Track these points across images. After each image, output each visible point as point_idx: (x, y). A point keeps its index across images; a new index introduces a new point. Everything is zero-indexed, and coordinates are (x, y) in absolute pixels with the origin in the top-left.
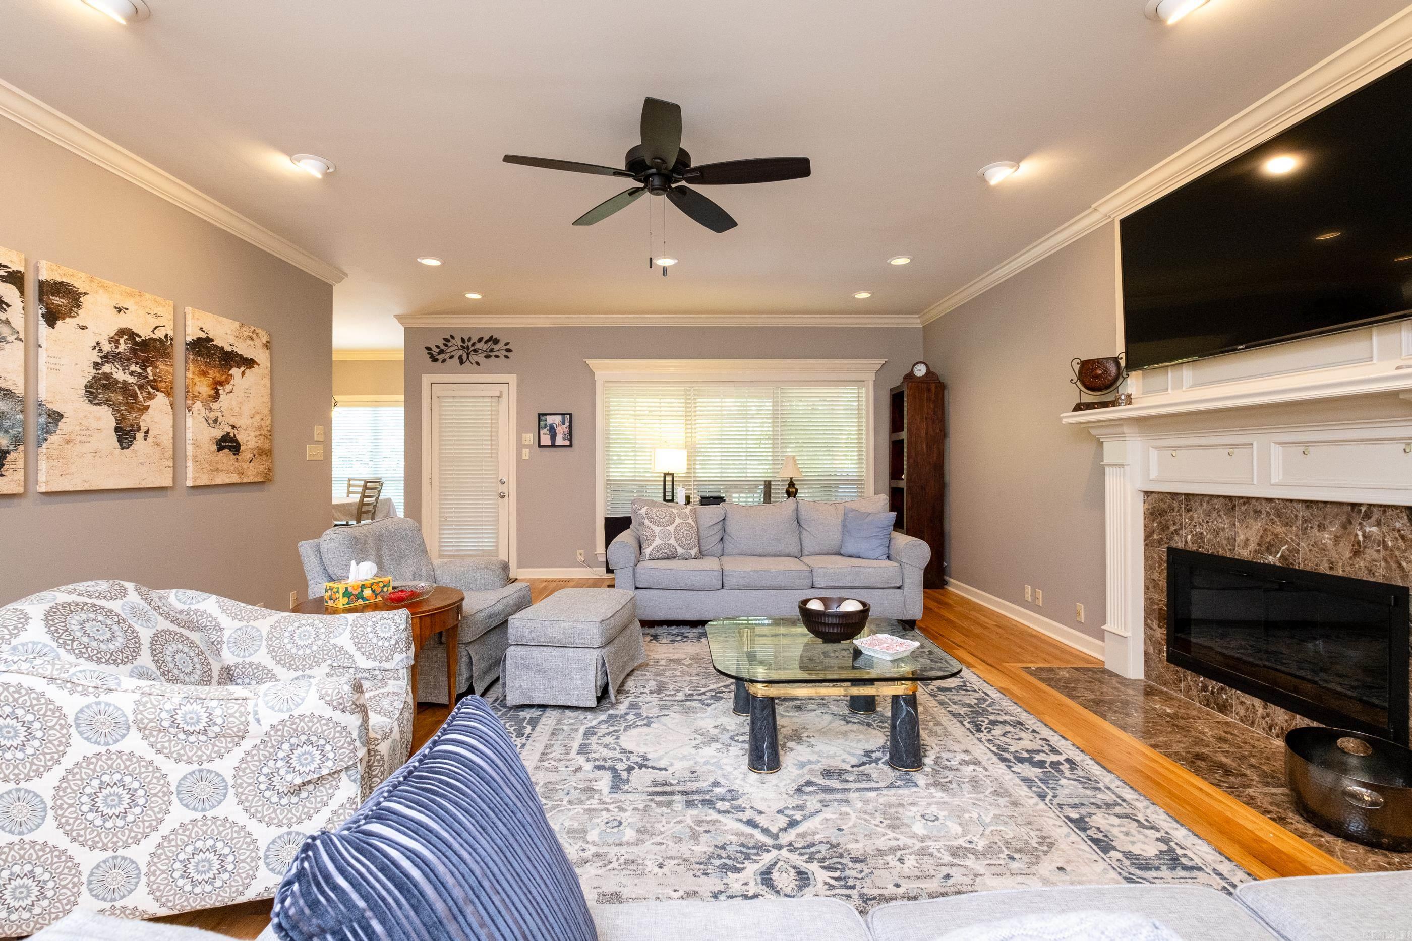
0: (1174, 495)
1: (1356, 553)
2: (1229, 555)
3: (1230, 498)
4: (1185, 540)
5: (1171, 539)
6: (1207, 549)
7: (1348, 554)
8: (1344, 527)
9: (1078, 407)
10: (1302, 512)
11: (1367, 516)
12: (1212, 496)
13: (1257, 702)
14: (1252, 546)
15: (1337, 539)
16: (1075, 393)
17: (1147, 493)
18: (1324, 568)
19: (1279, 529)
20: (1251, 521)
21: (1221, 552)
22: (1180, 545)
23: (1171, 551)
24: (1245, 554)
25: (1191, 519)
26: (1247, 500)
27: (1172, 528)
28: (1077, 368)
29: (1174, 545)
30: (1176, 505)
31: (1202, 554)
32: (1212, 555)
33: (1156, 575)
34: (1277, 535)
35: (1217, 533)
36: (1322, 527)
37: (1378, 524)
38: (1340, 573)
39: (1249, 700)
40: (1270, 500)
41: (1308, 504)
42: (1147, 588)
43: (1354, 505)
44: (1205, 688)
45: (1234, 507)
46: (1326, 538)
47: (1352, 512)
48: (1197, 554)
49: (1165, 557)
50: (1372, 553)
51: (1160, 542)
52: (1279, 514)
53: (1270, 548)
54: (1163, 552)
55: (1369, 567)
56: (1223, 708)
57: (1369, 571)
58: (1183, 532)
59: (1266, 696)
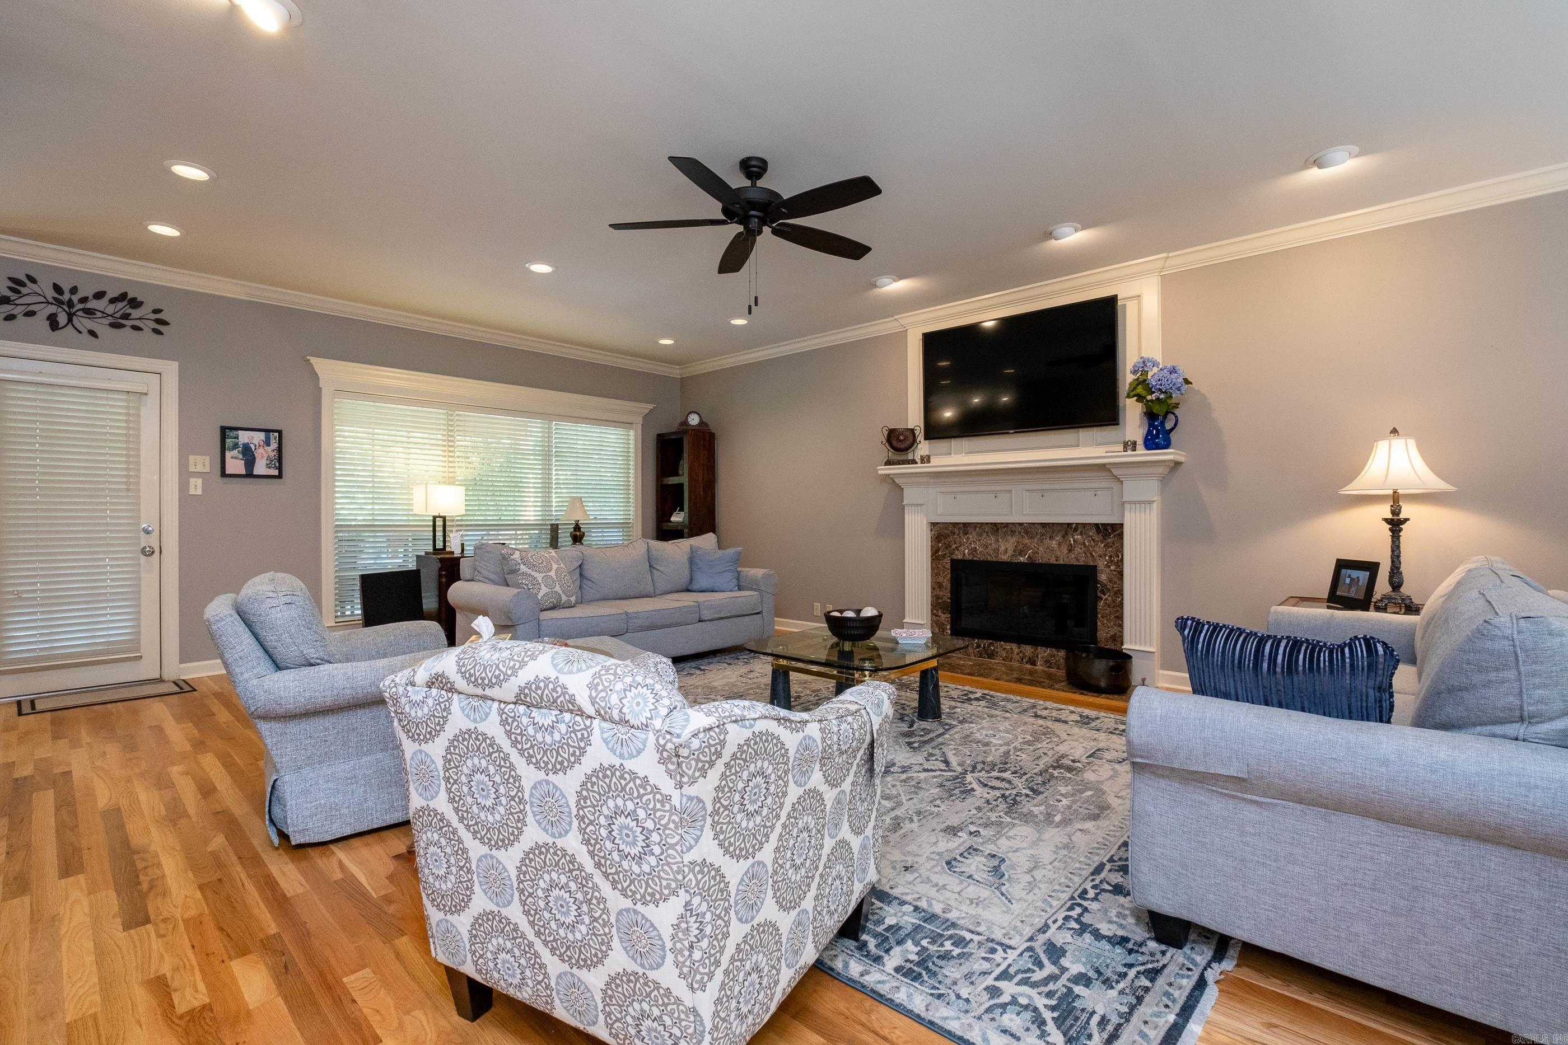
0: (955, 524)
1: (1070, 551)
2: (994, 559)
3: (995, 524)
4: (964, 553)
5: (952, 554)
6: (979, 557)
7: (1066, 552)
8: (1064, 537)
9: (889, 463)
10: (1041, 530)
11: (1076, 530)
12: (982, 524)
13: (1014, 646)
14: (1010, 553)
15: (1060, 544)
16: (884, 452)
17: (933, 524)
18: (1053, 561)
19: (1026, 541)
20: (1009, 538)
21: (989, 558)
22: (960, 557)
23: (954, 563)
24: (1005, 558)
25: (968, 539)
26: (1006, 525)
27: (954, 546)
28: (886, 433)
29: (955, 557)
30: (956, 531)
31: (976, 561)
32: (983, 561)
33: (941, 579)
34: (1025, 545)
35: (986, 547)
36: (1051, 538)
37: (1081, 534)
38: (1062, 562)
39: (1008, 646)
40: (1021, 524)
41: (1044, 525)
42: (933, 589)
43: (1069, 525)
44: (979, 646)
45: (997, 530)
46: (1054, 544)
47: (1068, 528)
48: (972, 561)
49: (948, 566)
50: (1078, 550)
51: (944, 556)
52: (1026, 532)
53: (1021, 553)
54: (947, 563)
55: (1077, 557)
56: (992, 655)
57: (1077, 559)
58: (962, 548)
59: (1020, 640)
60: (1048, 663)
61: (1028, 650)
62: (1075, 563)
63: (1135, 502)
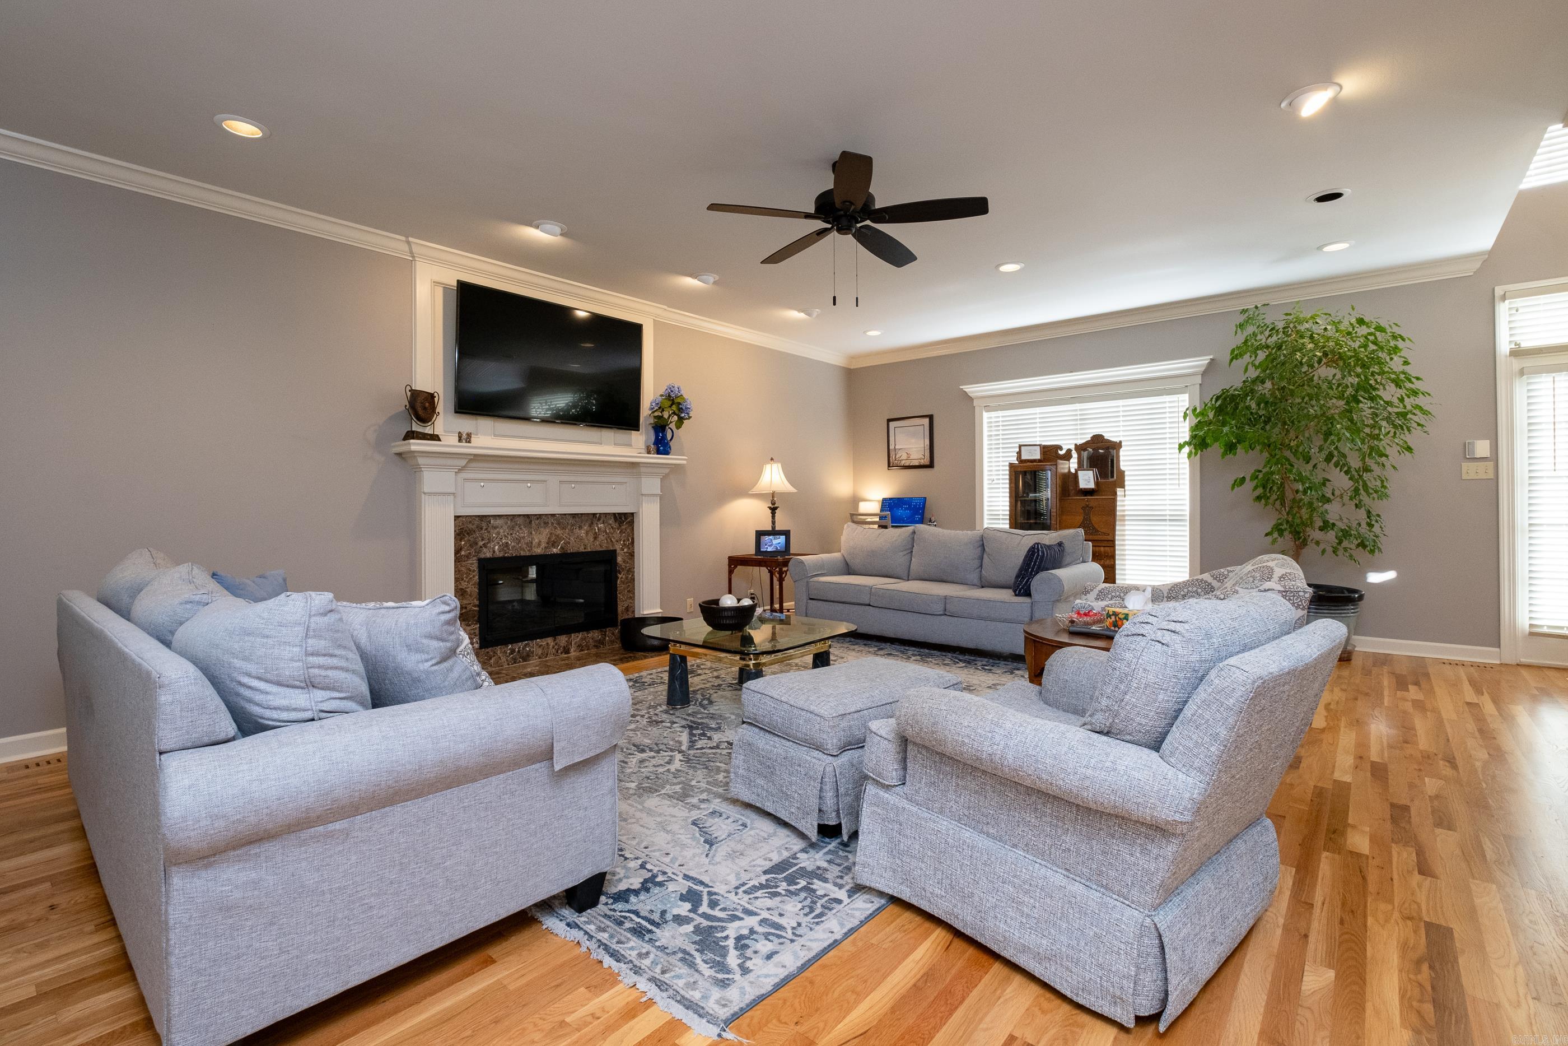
0: (482, 517)
1: (595, 538)
2: (528, 554)
3: (528, 516)
4: (494, 550)
5: (480, 552)
6: (511, 553)
7: (592, 540)
8: (590, 526)
9: (408, 435)
10: (571, 521)
11: (599, 519)
12: (514, 516)
13: (550, 640)
14: (543, 545)
15: (587, 533)
16: (404, 421)
17: (457, 517)
18: (582, 549)
19: (559, 532)
20: (542, 529)
21: (523, 553)
22: (489, 555)
23: (481, 561)
24: (538, 551)
25: (498, 533)
26: (539, 516)
27: (481, 543)
29: (482, 556)
31: (508, 558)
32: (516, 557)
33: (464, 585)
34: (558, 536)
35: (518, 541)
36: (580, 528)
37: (603, 523)
38: (589, 550)
39: (543, 642)
40: (553, 515)
41: (574, 516)
43: (594, 515)
44: (513, 651)
45: (530, 522)
46: (583, 533)
47: (594, 518)
48: (504, 558)
49: (475, 567)
50: (601, 537)
51: (468, 557)
52: (559, 524)
53: (554, 544)
54: (473, 564)
55: (600, 545)
56: (526, 657)
57: (601, 546)
58: (491, 545)
59: (554, 633)
60: (580, 648)
61: (563, 640)
62: (599, 549)
63: (648, 495)
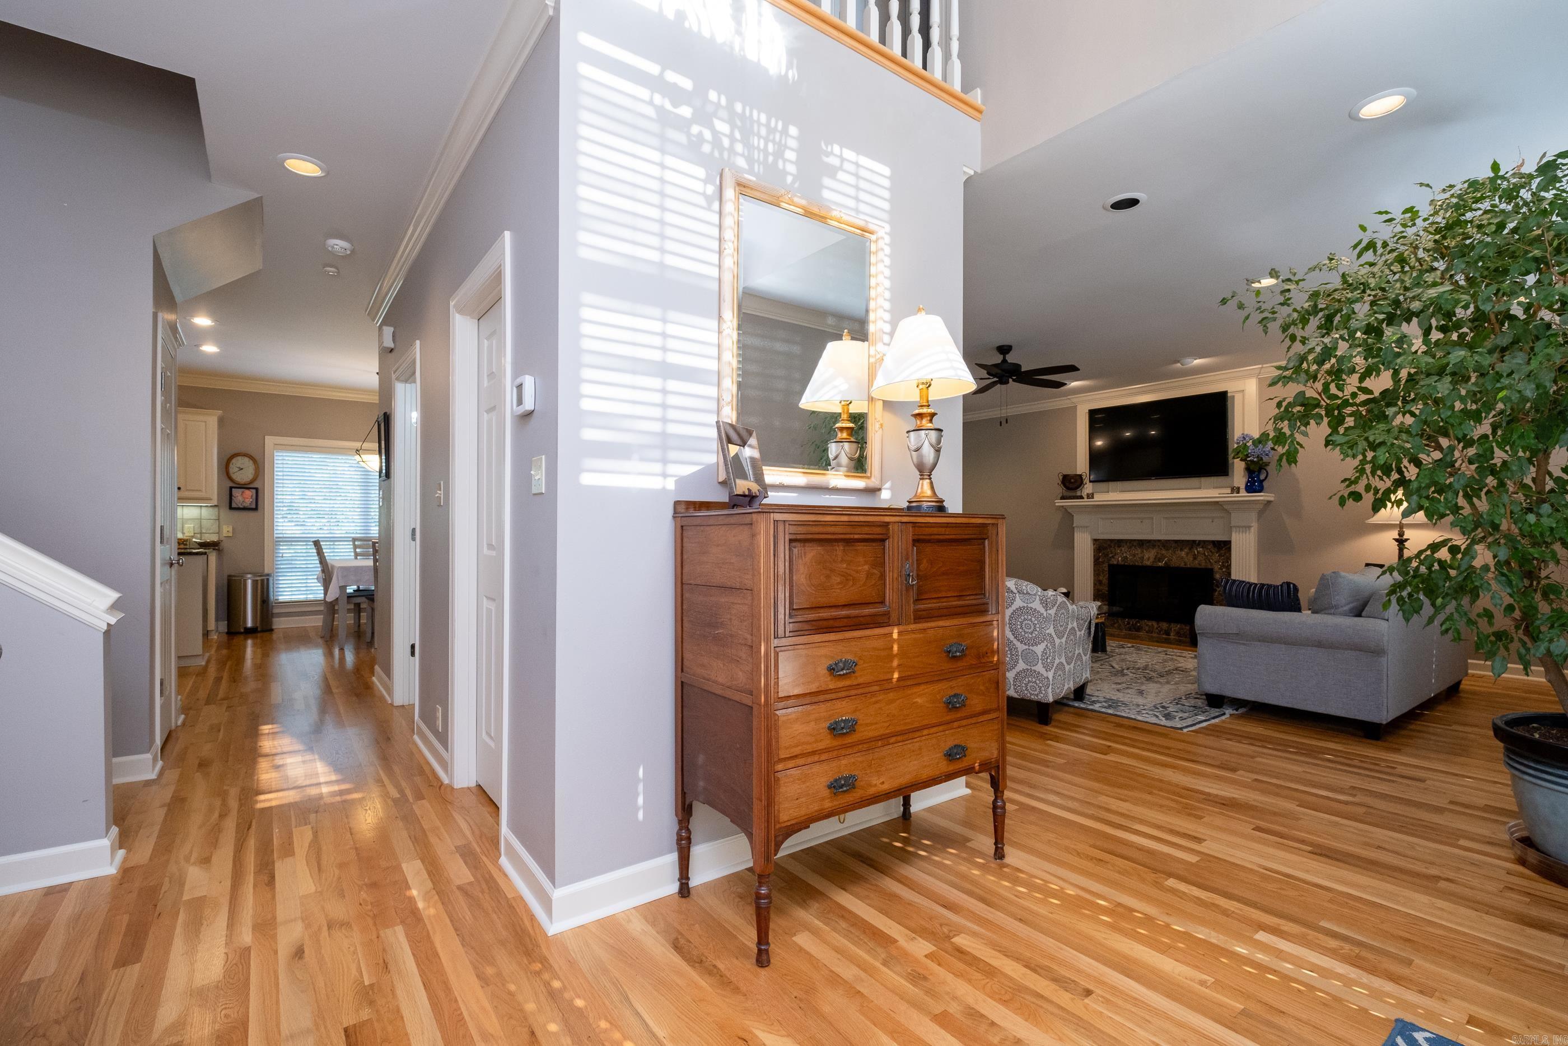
0: (1112, 541)
1: (1195, 558)
2: (1140, 564)
3: (1141, 541)
4: (1118, 560)
5: (1109, 561)
6: (1129, 563)
7: (1192, 559)
8: (1190, 549)
9: (1063, 498)
10: (1174, 545)
11: (1198, 545)
12: (1131, 540)
14: (1152, 560)
15: (1187, 554)
16: (1060, 490)
17: (1095, 541)
18: (1182, 565)
19: (1164, 552)
20: (1151, 550)
21: (1137, 564)
22: (1115, 563)
23: (1111, 566)
24: (1148, 563)
25: (1121, 551)
26: (1149, 541)
27: (1110, 555)
28: (1061, 478)
29: (1111, 563)
30: (1112, 545)
31: (1127, 565)
32: (1132, 566)
33: (1101, 578)
34: (1163, 555)
35: (1134, 555)
36: (1181, 550)
37: (1202, 547)
38: (1189, 566)
39: (1150, 623)
40: (1159, 541)
41: (1176, 541)
42: (1095, 585)
43: (1194, 541)
44: (1128, 623)
45: (1143, 544)
46: (1183, 554)
47: (1193, 544)
48: (1124, 566)
49: (1106, 569)
50: (1200, 558)
51: (1103, 562)
52: (1164, 546)
53: (1160, 560)
54: (1106, 568)
55: (1200, 563)
56: (1139, 629)
58: (1117, 557)
59: (1158, 619)
60: (1178, 633)
61: (1165, 625)
62: (1198, 566)
63: (1239, 527)
